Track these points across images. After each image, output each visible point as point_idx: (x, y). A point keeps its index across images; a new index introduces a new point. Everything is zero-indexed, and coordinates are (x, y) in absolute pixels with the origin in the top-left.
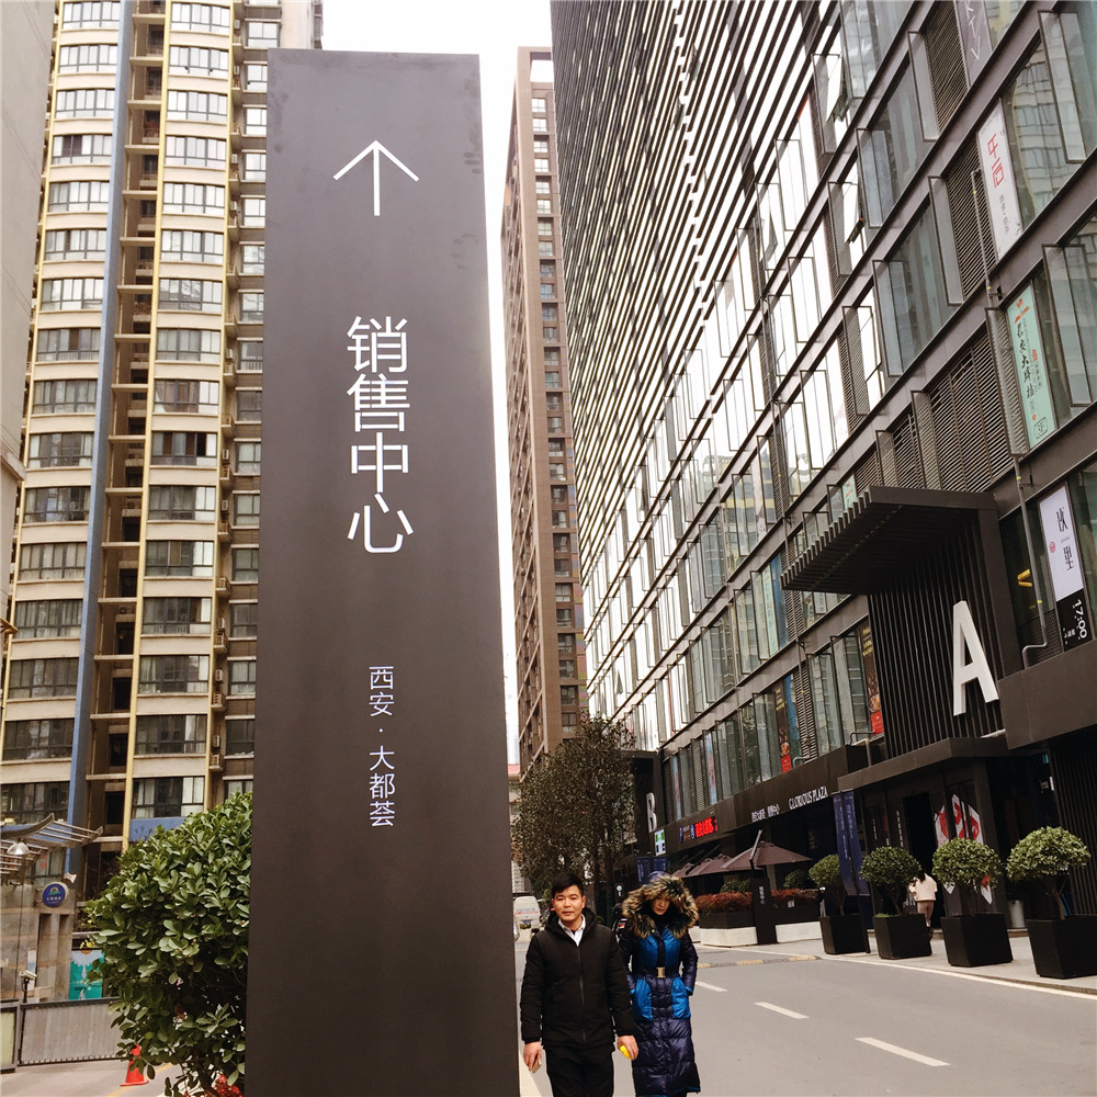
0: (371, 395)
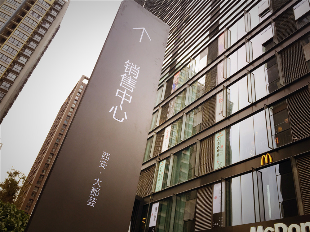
0: (126, 80)
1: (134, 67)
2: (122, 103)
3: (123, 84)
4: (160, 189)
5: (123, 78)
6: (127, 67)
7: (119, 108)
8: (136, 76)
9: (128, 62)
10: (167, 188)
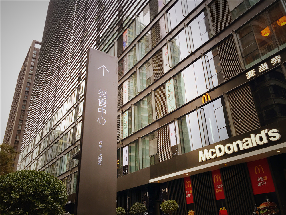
0: (101, 101)
1: (103, 92)
2: (102, 115)
3: (100, 104)
4: (127, 135)
5: (100, 101)
6: (100, 94)
7: (101, 118)
8: (105, 97)
9: (100, 91)
10: (133, 133)
